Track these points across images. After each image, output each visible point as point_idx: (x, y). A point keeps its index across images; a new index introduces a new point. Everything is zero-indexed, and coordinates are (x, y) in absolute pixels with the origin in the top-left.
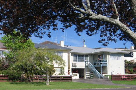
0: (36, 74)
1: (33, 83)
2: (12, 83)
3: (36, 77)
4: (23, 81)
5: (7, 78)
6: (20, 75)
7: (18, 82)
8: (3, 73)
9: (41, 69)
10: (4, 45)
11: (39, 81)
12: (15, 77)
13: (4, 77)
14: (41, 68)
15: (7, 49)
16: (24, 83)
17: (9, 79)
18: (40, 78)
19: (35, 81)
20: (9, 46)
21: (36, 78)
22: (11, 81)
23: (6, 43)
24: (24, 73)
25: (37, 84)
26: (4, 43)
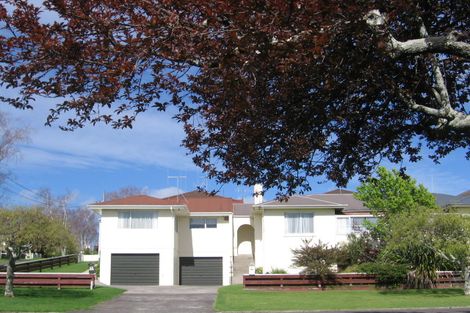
0: (443, 269)
1: (435, 292)
2: (384, 293)
3: (445, 276)
4: (413, 287)
5: (373, 281)
6: (405, 273)
7: (401, 289)
8: (363, 270)
9: (450, 258)
10: (364, 205)
11: (451, 286)
12: (393, 278)
13: (368, 277)
14: (447, 255)
15: (371, 213)
16: (414, 290)
17: (380, 284)
18: (455, 279)
19: (441, 286)
20: (376, 206)
21: (445, 279)
22: (383, 288)
23: (367, 199)
24: (414, 269)
25: (446, 292)
26: (363, 199)
